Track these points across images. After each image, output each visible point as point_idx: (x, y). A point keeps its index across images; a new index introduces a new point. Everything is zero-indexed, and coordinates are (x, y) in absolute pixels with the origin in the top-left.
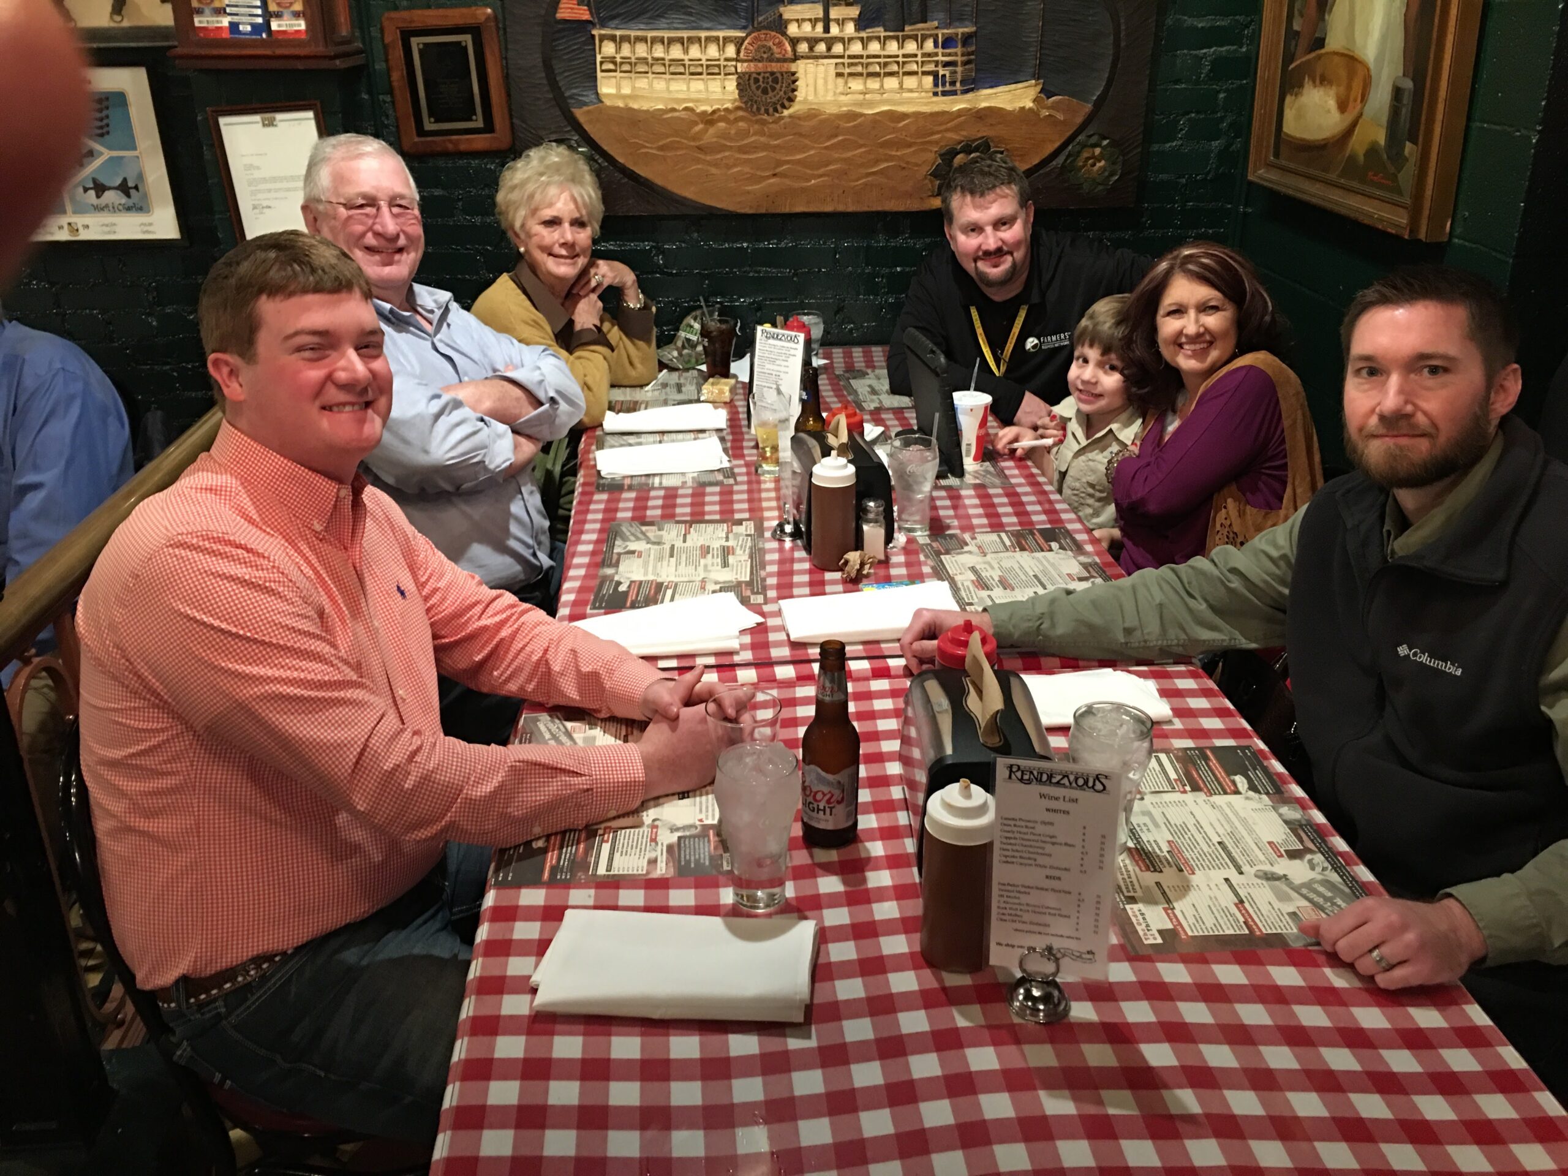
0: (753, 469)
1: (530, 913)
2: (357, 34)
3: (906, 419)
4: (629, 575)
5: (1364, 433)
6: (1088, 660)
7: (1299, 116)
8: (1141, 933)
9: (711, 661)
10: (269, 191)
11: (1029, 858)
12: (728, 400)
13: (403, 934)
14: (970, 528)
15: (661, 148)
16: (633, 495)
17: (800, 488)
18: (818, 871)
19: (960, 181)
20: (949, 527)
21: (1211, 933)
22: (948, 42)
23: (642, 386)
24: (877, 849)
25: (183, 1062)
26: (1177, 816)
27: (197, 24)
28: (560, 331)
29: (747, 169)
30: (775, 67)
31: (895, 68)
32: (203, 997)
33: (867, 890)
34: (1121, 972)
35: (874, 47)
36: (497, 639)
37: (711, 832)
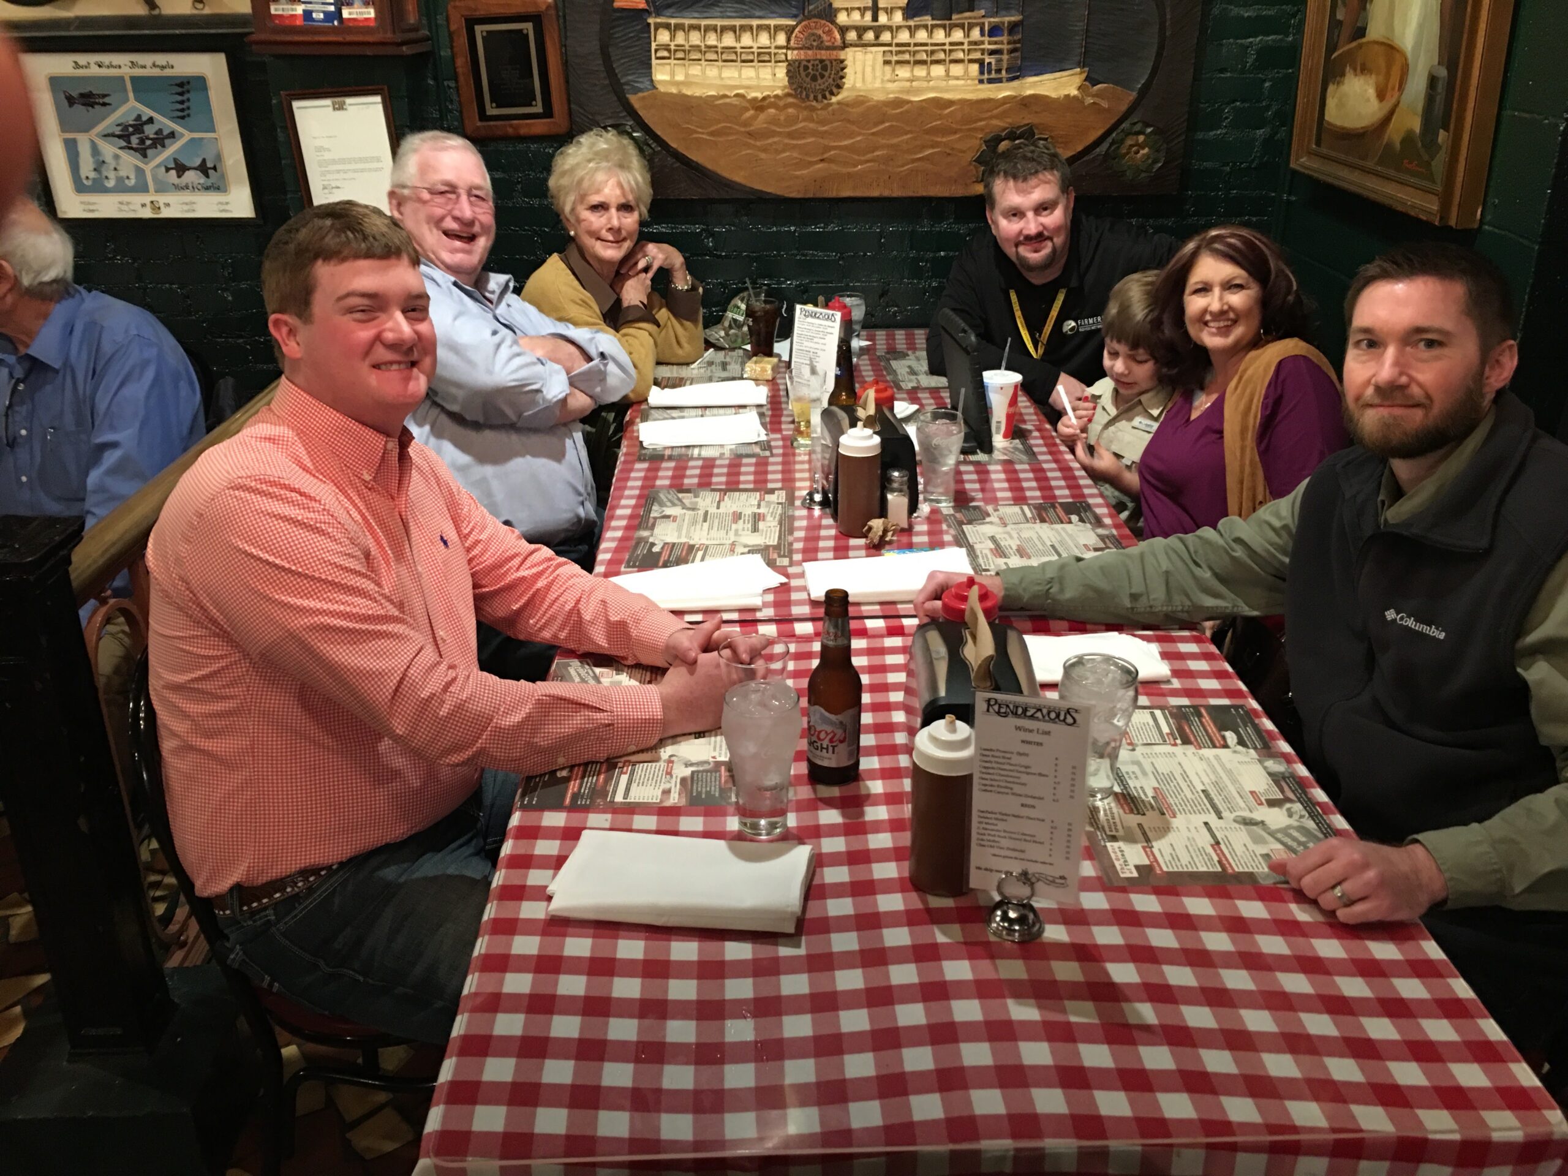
0: (789, 443)
1: (551, 833)
2: (424, 22)
3: (942, 398)
4: (663, 538)
5: (1361, 403)
6: (1095, 624)
7: (1341, 105)
8: (1118, 867)
9: (735, 616)
10: (338, 171)
11: (1006, 787)
12: (770, 378)
13: (440, 855)
14: (994, 501)
15: (712, 134)
16: (672, 464)
17: (830, 460)
18: (819, 804)
19: (1002, 167)
20: (973, 499)
21: (1185, 870)
22: (994, 31)
23: (688, 364)
24: (877, 787)
25: (236, 966)
26: (1163, 766)
27: (273, 12)
28: (609, 310)
29: (795, 155)
30: (824, 55)
31: (942, 56)
32: (255, 905)
33: (864, 823)
34: (1095, 901)
35: (922, 36)
36: (534, 589)
37: (723, 768)
